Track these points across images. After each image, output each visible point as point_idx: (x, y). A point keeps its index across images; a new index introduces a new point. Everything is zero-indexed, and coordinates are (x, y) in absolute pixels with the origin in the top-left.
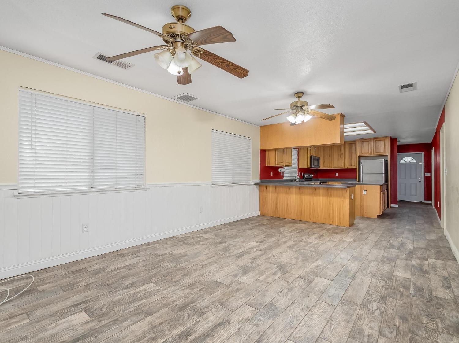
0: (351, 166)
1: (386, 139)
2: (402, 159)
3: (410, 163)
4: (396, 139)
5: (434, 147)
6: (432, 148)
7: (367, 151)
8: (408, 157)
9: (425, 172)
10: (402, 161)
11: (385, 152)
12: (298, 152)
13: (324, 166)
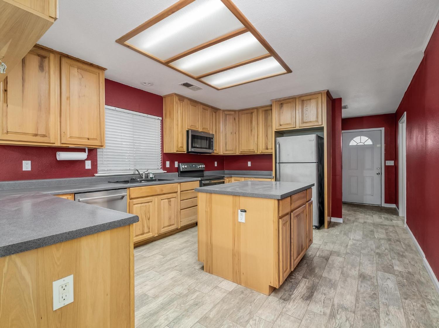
0: (267, 149)
1: (320, 96)
2: (352, 139)
3: (365, 145)
4: (340, 100)
5: (405, 113)
6: (403, 113)
7: (289, 121)
8: (361, 135)
9: (386, 159)
10: (352, 143)
11: (317, 121)
12: (162, 121)
13: (227, 150)
